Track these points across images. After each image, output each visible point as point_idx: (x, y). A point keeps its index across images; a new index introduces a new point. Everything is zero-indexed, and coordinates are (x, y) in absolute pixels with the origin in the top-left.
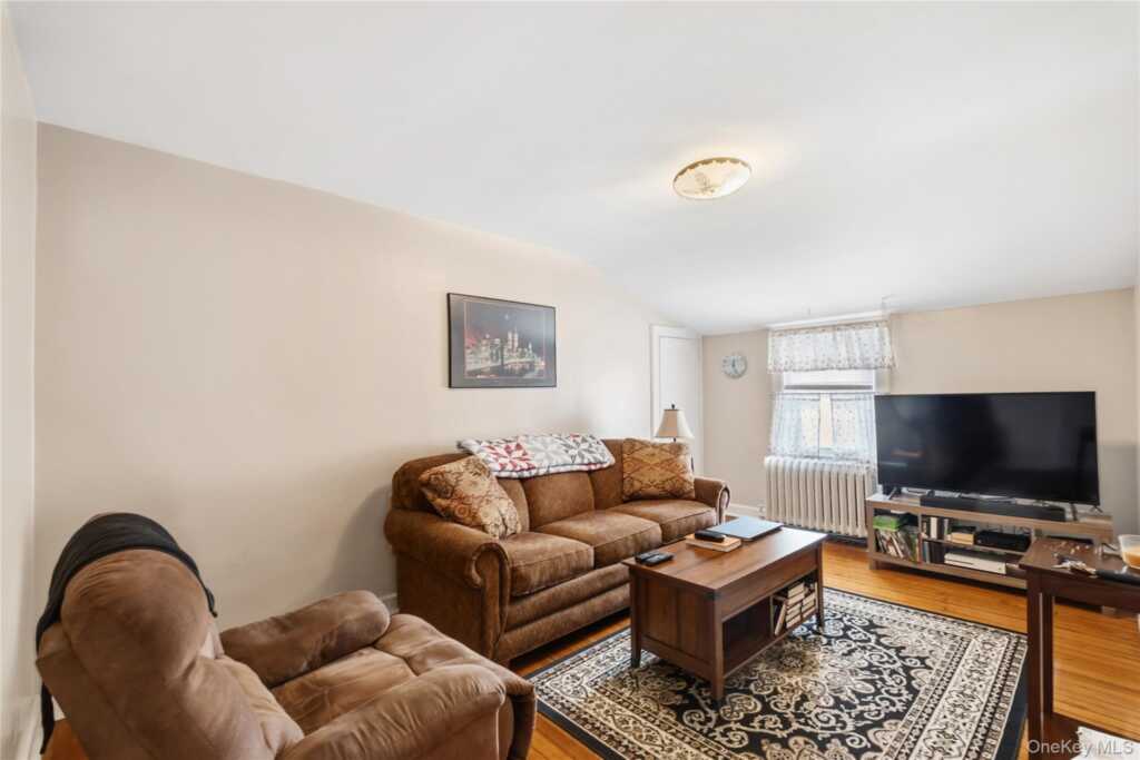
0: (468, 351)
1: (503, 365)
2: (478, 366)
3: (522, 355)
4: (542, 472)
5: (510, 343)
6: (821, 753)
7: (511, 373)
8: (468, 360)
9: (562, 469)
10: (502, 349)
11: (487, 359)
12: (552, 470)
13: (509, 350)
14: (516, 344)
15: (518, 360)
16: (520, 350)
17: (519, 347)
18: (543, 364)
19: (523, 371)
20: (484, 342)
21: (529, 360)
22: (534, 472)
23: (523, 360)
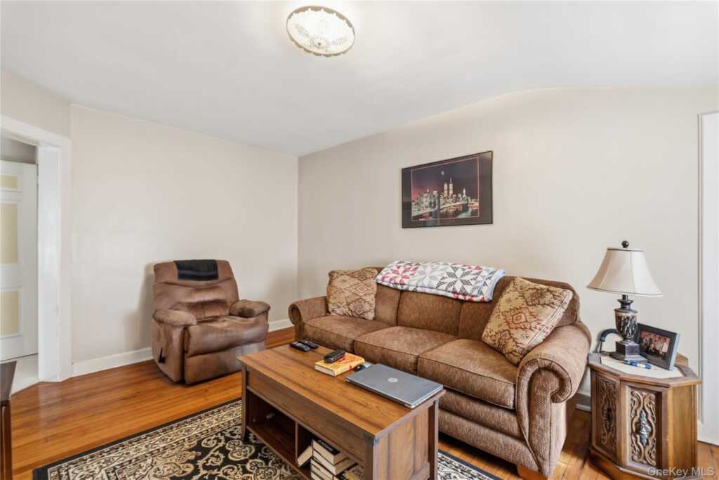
0: (413, 204)
1: (439, 209)
2: (421, 213)
3: (457, 199)
4: (411, 289)
5: (446, 192)
6: (171, 476)
7: (446, 214)
8: (413, 210)
9: (428, 291)
10: (439, 197)
11: (427, 207)
12: (419, 289)
13: (445, 198)
14: (451, 192)
15: (453, 204)
16: (455, 196)
17: (454, 193)
18: (477, 204)
19: (457, 213)
20: (425, 195)
21: (462, 203)
22: (405, 287)
23: (458, 203)
